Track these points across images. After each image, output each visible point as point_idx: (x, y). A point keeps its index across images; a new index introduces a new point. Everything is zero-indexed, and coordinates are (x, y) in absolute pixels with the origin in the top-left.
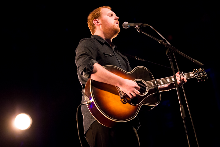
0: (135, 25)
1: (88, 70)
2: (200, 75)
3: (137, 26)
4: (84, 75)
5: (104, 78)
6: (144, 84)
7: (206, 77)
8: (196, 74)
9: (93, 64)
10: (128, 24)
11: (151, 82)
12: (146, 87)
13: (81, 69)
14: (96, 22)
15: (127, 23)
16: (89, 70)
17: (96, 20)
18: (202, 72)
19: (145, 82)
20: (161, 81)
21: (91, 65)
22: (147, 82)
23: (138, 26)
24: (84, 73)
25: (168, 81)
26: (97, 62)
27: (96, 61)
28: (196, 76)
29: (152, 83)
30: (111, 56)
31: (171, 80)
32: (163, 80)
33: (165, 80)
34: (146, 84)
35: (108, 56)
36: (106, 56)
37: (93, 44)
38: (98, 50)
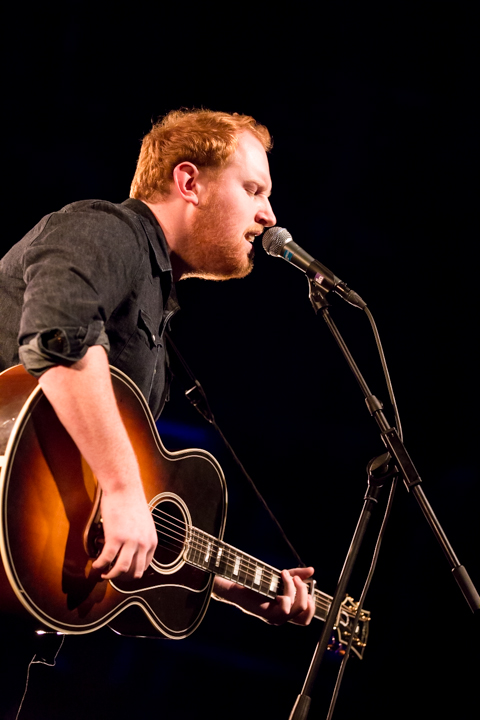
0: (315, 269)
1: (60, 347)
2: (352, 628)
3: (320, 280)
4: (30, 351)
5: (89, 421)
6: (184, 533)
9: (91, 344)
10: (288, 245)
11: (211, 540)
13: (38, 322)
14: (187, 177)
15: (289, 239)
16: (61, 351)
17: (191, 172)
19: (192, 527)
20: (238, 562)
21: (83, 337)
22: (197, 532)
23: (324, 283)
24: (34, 343)
25: (257, 580)
26: (108, 347)
27: (106, 340)
28: (341, 626)
29: (209, 548)
30: (152, 345)
31: (269, 580)
32: (244, 562)
33: (251, 566)
34: (191, 533)
35: (147, 338)
36: (140, 335)
37: (137, 256)
38: (136, 291)
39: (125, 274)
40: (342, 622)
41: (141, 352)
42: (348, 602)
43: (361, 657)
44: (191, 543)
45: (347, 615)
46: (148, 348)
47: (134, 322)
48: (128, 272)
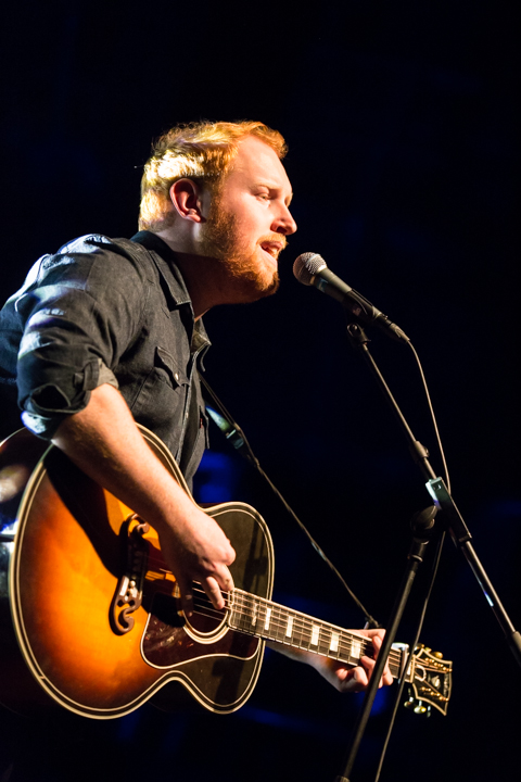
2: (431, 683)
7: (441, 704)
8: (422, 674)
11: (257, 600)
18: (442, 677)
20: (290, 623)
22: (240, 594)
25: (315, 640)
28: (416, 681)
29: (256, 610)
30: (175, 385)
31: (329, 639)
32: (297, 621)
33: (306, 624)
34: (233, 595)
35: (168, 377)
36: (158, 375)
37: (140, 288)
38: (146, 327)
39: (127, 310)
40: (418, 678)
41: (162, 393)
42: (424, 653)
43: (445, 713)
44: (234, 606)
45: (423, 669)
46: (171, 389)
47: (150, 360)
48: (130, 308)
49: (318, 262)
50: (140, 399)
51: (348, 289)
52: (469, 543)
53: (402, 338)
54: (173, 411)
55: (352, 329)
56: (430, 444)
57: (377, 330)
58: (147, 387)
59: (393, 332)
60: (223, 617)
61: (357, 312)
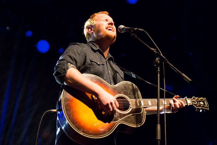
6: (128, 102)
8: (195, 102)
9: (68, 68)
12: (129, 105)
19: (130, 99)
21: (65, 69)
22: (132, 100)
28: (194, 104)
29: (138, 102)
30: (99, 65)
32: (151, 101)
33: (154, 101)
34: (130, 101)
35: (96, 64)
39: (78, 53)
41: (96, 67)
42: (194, 98)
43: (208, 109)
44: (131, 103)
47: (90, 62)
48: (79, 52)
49: (122, 26)
50: (92, 71)
51: (129, 28)
52: (167, 62)
53: (142, 31)
54: (101, 70)
55: (132, 35)
56: (155, 47)
57: (137, 32)
58: (92, 68)
59: (140, 30)
60: (129, 106)
61: (132, 31)
